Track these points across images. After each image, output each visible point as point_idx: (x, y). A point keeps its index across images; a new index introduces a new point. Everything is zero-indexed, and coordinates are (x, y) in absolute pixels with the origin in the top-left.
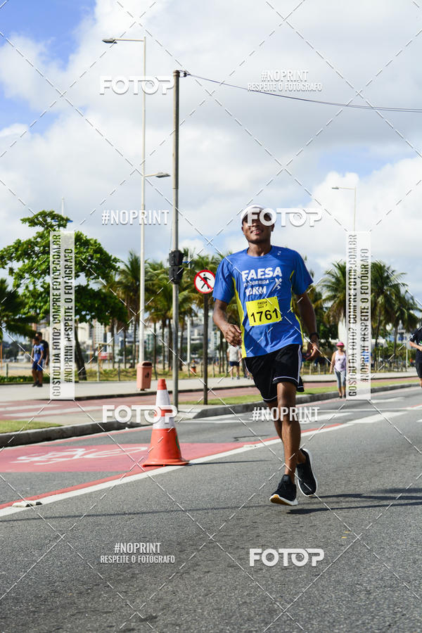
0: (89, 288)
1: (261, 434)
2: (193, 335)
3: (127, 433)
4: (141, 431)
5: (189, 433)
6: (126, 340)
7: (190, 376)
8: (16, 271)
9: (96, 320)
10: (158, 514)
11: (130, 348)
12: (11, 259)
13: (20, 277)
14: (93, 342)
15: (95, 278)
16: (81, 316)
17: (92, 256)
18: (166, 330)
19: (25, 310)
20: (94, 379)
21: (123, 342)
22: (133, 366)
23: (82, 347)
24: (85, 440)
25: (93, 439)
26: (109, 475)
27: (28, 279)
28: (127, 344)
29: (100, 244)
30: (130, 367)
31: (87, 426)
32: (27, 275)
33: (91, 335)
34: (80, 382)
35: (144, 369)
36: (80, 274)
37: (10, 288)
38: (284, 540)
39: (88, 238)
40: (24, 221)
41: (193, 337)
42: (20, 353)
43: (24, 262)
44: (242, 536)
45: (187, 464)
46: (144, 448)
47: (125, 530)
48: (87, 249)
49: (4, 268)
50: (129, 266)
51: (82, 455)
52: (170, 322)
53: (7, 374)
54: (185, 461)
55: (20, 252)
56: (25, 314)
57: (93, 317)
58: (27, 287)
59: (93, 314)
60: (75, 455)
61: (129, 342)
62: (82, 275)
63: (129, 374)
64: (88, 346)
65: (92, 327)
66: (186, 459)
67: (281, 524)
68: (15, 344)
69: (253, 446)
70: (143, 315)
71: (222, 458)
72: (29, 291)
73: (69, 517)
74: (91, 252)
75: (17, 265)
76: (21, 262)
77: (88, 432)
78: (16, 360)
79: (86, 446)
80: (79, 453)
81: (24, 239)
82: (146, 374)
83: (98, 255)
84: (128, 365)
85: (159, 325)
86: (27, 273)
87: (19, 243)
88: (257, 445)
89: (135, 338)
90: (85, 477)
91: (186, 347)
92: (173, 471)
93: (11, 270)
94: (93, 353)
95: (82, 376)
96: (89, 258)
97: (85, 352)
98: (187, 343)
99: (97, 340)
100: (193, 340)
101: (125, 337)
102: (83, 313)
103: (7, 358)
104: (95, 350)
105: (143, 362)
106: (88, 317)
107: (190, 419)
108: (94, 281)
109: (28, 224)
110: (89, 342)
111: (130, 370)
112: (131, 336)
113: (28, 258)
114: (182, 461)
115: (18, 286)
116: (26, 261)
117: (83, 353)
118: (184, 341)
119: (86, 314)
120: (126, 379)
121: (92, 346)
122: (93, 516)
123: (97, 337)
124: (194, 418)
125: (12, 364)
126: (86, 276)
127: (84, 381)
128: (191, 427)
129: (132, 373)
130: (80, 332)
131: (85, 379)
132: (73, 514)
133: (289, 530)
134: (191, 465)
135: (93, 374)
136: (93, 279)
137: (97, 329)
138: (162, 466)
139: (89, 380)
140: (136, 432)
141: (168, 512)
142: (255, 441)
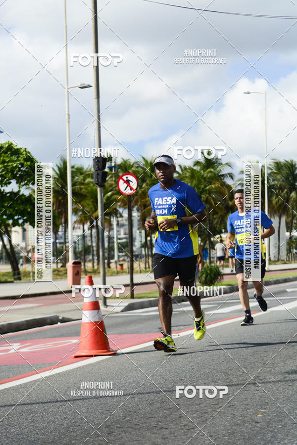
0: (21, 193)
1: (184, 324)
2: (120, 235)
3: (59, 328)
4: (73, 325)
5: (116, 325)
6: (57, 241)
7: (118, 273)
9: (28, 223)
10: (87, 401)
11: (61, 248)
14: (26, 244)
15: (26, 184)
16: (14, 220)
17: (22, 165)
18: (94, 231)
20: (28, 279)
21: (55, 244)
22: (64, 266)
23: (16, 250)
24: (20, 336)
25: (28, 334)
26: (42, 366)
28: (58, 245)
29: (29, 153)
30: (62, 267)
31: (22, 322)
33: (24, 238)
34: (15, 281)
35: (73, 267)
36: (12, 181)
38: (204, 420)
39: (18, 147)
41: (119, 237)
44: (166, 417)
45: (115, 354)
46: (75, 341)
47: (57, 416)
48: (18, 157)
50: (58, 172)
51: (18, 349)
52: (97, 223)
54: (113, 351)
57: (25, 221)
59: (25, 218)
60: (10, 350)
61: (60, 243)
62: (14, 182)
63: (60, 273)
64: (21, 248)
65: (24, 230)
66: (114, 350)
67: (201, 405)
69: (177, 335)
70: (72, 218)
71: (147, 347)
73: (5, 406)
74: (21, 160)
77: (22, 329)
79: (21, 341)
80: (15, 347)
82: (76, 272)
83: (29, 163)
84: (60, 265)
85: (87, 226)
88: (179, 334)
89: (65, 239)
90: (20, 369)
91: (114, 246)
92: (102, 361)
94: (26, 254)
95: (16, 277)
96: (20, 166)
97: (19, 254)
98: (113, 243)
99: (30, 242)
100: (120, 239)
101: (56, 239)
102: (16, 217)
104: (28, 252)
105: (74, 261)
106: (21, 221)
107: (118, 313)
108: (25, 186)
110: (23, 245)
111: (62, 269)
112: (61, 238)
114: (109, 351)
117: (17, 255)
118: (111, 241)
119: (19, 219)
120: (58, 277)
121: (26, 248)
122: (27, 404)
123: (30, 239)
124: (122, 311)
126: (17, 183)
127: (18, 281)
128: (119, 320)
129: (64, 272)
130: (13, 235)
131: (19, 279)
132: (9, 403)
133: (209, 410)
134: (119, 354)
135: (27, 274)
136: (23, 185)
137: (29, 232)
138: (91, 356)
139: (24, 279)
140: (68, 326)
141: (97, 398)
142: (178, 330)
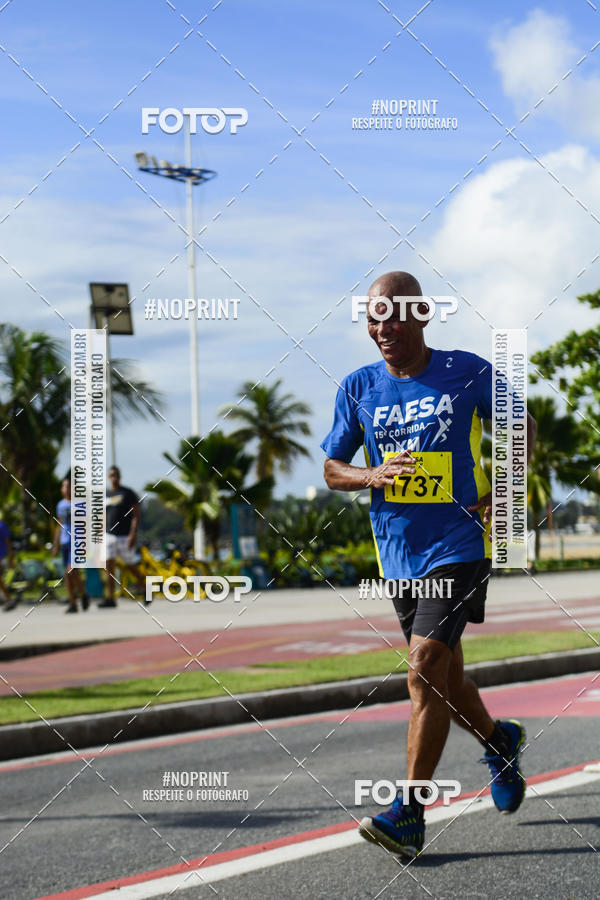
8: (571, 382)
12: (560, 362)
13: (577, 393)
19: (589, 448)
27: (590, 395)
32: (588, 390)
37: (561, 412)
40: (581, 299)
42: (581, 519)
43: (582, 367)
49: (550, 378)
53: (562, 554)
55: (574, 352)
56: (587, 453)
58: (590, 410)
68: (573, 505)
72: (594, 417)
75: (572, 374)
76: (577, 368)
78: (575, 532)
81: (581, 330)
86: (588, 385)
87: (574, 337)
93: (563, 383)
103: (561, 527)
109: (588, 304)
113: (590, 362)
115: (574, 408)
116: (587, 366)
125: (570, 538)
